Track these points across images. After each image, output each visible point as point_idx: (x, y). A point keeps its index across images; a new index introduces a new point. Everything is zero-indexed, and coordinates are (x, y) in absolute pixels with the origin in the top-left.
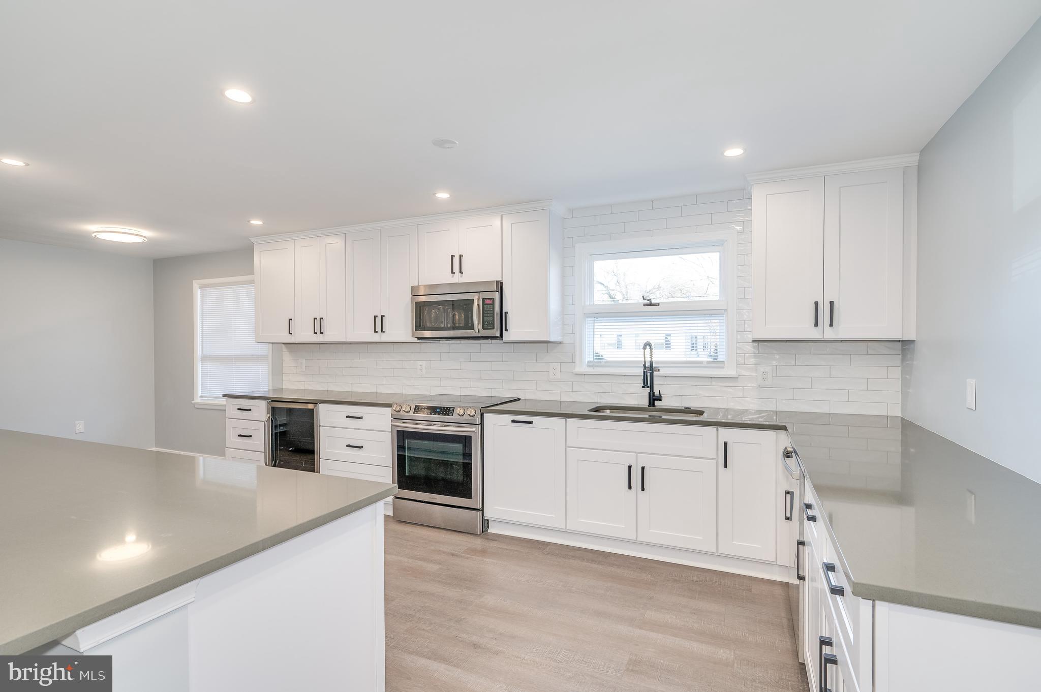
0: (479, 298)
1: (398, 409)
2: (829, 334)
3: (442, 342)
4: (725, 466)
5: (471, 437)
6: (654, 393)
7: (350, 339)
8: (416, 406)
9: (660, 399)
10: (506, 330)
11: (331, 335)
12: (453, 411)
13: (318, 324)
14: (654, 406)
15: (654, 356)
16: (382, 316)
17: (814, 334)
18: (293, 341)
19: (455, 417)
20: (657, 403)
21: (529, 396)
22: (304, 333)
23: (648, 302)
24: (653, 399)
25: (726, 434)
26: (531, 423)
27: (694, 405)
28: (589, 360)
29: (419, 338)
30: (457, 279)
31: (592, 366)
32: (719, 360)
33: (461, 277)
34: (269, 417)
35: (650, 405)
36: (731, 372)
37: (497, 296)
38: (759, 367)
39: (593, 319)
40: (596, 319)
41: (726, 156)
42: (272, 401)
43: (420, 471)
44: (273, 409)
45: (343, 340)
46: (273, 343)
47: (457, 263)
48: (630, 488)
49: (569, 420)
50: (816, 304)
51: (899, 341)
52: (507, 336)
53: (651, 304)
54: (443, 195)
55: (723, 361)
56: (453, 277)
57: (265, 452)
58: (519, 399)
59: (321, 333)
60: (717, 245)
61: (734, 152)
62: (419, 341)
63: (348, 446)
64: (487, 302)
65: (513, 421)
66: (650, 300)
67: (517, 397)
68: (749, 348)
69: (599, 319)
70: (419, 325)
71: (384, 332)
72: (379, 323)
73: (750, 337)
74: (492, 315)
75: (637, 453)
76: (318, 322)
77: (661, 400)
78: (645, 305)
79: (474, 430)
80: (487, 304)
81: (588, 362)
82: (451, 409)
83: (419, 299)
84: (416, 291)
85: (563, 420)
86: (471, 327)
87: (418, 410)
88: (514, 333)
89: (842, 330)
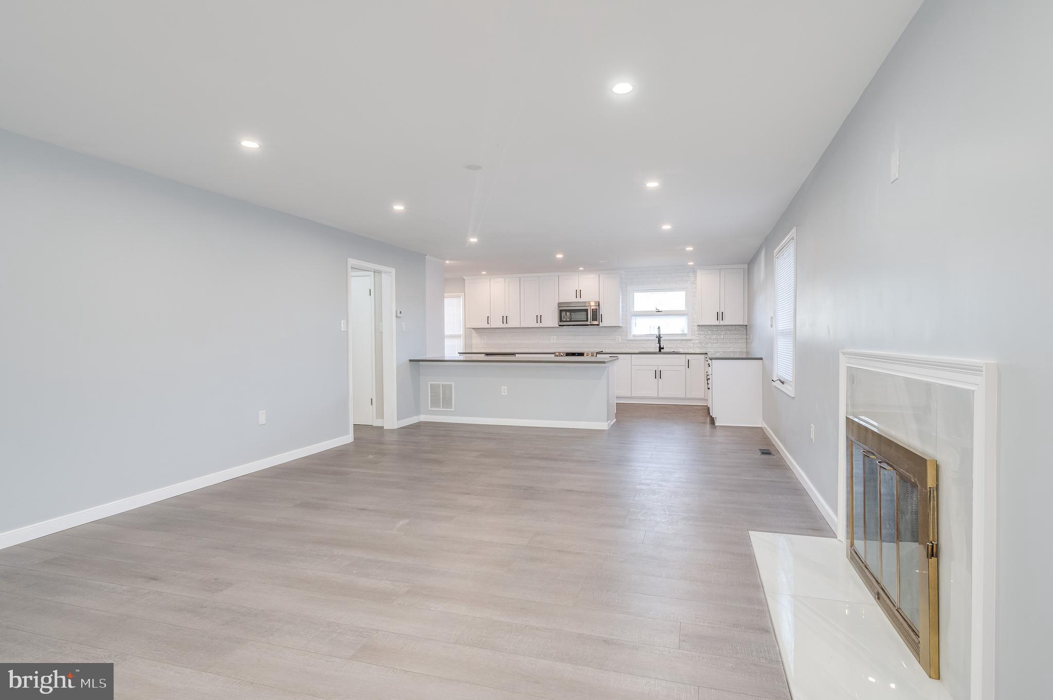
0: (590, 308)
1: (558, 354)
2: (722, 323)
4: (689, 368)
6: (661, 346)
7: (524, 326)
8: (566, 353)
9: (663, 348)
10: (601, 322)
11: (511, 324)
12: (583, 354)
13: (505, 319)
15: (661, 332)
16: (541, 316)
17: (717, 323)
18: (489, 327)
19: (585, 356)
20: (662, 350)
22: (497, 323)
24: (661, 348)
25: (688, 357)
26: (617, 357)
28: (634, 334)
29: (560, 325)
30: (578, 300)
31: (635, 337)
32: (685, 333)
33: (581, 299)
36: (688, 337)
37: (597, 307)
38: (699, 335)
39: (635, 317)
41: (688, 265)
42: (487, 354)
45: (519, 326)
46: (472, 328)
47: (579, 293)
48: (656, 378)
49: (632, 355)
50: (717, 312)
52: (601, 324)
53: (659, 311)
56: (576, 299)
59: (506, 323)
60: (684, 288)
62: (559, 327)
64: (594, 310)
68: (696, 328)
69: (638, 317)
70: (561, 320)
71: (541, 323)
72: (539, 318)
73: (696, 324)
74: (596, 315)
75: (658, 366)
78: (656, 311)
83: (561, 308)
84: (560, 305)
85: (630, 355)
86: (587, 321)
87: (568, 354)
88: (605, 323)
89: (726, 322)
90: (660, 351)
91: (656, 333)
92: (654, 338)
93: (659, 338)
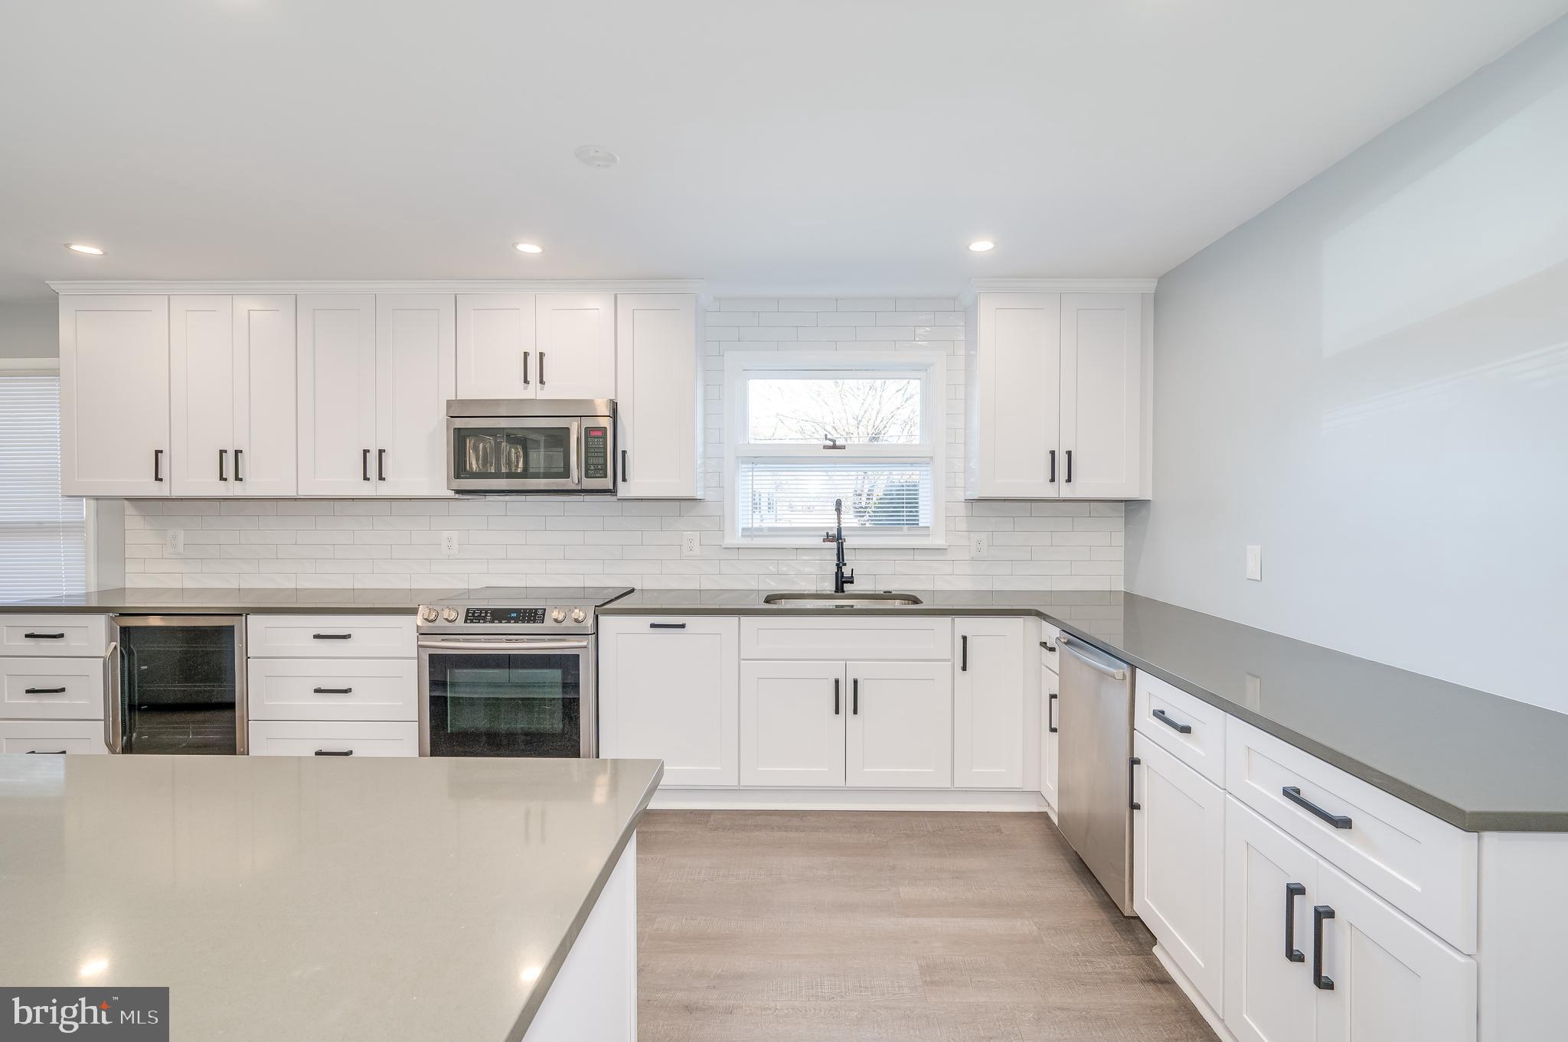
0: (580, 427)
1: (432, 617)
2: (1066, 491)
3: (491, 498)
4: (964, 668)
5: (578, 655)
6: (843, 573)
7: (305, 491)
8: (468, 610)
9: (851, 580)
10: (624, 480)
11: (258, 482)
12: (544, 614)
13: (227, 463)
14: (843, 591)
15: (842, 521)
16: (381, 452)
17: (1049, 491)
18: (163, 494)
19: (548, 624)
20: (847, 587)
21: (648, 585)
22: (194, 479)
23: (831, 443)
24: (842, 581)
25: (964, 625)
26: (683, 626)
27: (895, 587)
28: (744, 526)
29: (458, 492)
30: (533, 392)
31: (750, 536)
32: (920, 525)
33: (542, 389)
34: (115, 648)
35: (837, 591)
36: (939, 541)
37: (606, 423)
38: (972, 534)
39: (750, 466)
40: (754, 466)
41: (971, 251)
42: (122, 615)
43: (479, 721)
44: (125, 631)
45: (292, 493)
46: (97, 498)
47: (534, 367)
48: (837, 712)
49: (744, 619)
50: (1053, 453)
51: (1122, 501)
52: (623, 490)
53: (834, 447)
54: (529, 248)
55: (928, 527)
56: (525, 389)
57: (105, 720)
58: (633, 590)
59: (237, 478)
60: (918, 369)
61: (982, 246)
62: (457, 496)
63: (318, 691)
64: (593, 434)
65: (653, 626)
66: (834, 441)
67: (629, 585)
68: (961, 509)
69: (758, 466)
70: (460, 469)
71: (384, 479)
72: (373, 463)
73: (961, 495)
74: (602, 454)
75: (846, 660)
76: (230, 460)
77: (852, 582)
78: (825, 447)
79: (584, 644)
80: (593, 435)
81: (743, 529)
82: (540, 612)
83: (460, 423)
84: (456, 409)
85: (734, 620)
86: (566, 474)
87: (473, 616)
88: (635, 486)
89: (1082, 488)
90: (839, 588)
91: (830, 522)
92: (818, 542)
93: (837, 538)
